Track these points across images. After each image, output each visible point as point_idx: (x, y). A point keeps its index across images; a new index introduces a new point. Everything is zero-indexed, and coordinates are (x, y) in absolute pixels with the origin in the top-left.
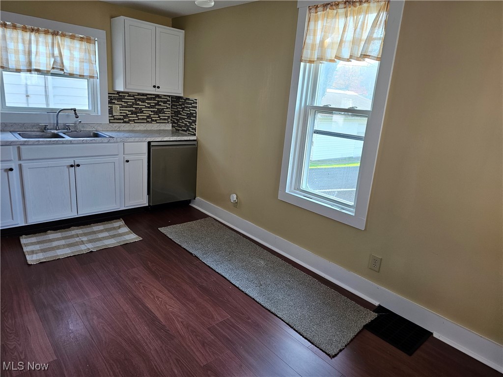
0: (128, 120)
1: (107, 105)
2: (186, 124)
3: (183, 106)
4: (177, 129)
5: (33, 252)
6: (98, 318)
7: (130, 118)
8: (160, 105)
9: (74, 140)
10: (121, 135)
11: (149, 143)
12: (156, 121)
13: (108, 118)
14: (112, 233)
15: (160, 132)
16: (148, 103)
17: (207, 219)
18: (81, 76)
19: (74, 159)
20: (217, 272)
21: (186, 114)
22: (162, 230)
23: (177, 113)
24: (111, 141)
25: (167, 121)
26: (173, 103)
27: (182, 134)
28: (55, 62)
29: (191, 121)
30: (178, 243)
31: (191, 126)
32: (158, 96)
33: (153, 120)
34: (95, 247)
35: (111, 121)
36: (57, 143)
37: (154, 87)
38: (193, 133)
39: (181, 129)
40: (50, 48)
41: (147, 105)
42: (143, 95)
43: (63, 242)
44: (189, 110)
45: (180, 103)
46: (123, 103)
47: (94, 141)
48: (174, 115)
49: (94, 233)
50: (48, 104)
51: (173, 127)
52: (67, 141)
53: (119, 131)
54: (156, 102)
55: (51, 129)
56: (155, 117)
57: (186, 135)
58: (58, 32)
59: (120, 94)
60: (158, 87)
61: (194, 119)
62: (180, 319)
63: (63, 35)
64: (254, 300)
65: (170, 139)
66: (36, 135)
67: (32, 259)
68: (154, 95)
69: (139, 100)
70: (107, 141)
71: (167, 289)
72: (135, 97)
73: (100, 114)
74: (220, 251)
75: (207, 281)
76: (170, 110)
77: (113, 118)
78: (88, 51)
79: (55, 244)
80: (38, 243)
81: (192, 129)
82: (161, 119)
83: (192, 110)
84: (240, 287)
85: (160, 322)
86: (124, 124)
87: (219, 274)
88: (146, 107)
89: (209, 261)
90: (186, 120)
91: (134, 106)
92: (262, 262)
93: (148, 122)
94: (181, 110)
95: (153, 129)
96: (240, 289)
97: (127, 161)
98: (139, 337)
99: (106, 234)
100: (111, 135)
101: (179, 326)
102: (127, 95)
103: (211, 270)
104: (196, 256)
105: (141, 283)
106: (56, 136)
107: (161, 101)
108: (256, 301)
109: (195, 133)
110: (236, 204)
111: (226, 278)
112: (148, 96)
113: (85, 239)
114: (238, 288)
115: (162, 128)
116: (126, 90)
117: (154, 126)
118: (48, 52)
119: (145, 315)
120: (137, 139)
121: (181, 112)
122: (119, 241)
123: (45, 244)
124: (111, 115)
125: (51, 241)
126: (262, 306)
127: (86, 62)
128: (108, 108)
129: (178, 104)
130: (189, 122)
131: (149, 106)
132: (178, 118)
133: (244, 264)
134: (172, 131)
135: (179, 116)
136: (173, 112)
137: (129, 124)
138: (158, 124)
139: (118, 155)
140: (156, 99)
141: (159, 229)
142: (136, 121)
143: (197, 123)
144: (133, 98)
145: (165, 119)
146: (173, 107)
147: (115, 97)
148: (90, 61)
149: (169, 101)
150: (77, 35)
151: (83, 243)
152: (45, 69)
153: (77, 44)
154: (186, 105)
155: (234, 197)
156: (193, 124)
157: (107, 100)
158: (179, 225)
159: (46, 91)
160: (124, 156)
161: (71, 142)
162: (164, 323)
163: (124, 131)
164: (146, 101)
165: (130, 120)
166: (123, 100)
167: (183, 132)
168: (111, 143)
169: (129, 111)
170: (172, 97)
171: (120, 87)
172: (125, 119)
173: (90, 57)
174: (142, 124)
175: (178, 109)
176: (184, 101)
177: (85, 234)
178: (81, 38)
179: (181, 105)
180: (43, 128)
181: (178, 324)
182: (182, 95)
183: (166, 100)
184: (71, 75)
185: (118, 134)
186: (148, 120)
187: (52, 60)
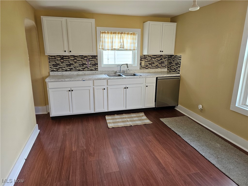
0: (147, 67)
1: (139, 61)
2: (175, 68)
3: (174, 59)
4: (170, 70)
5: (110, 123)
6: (135, 156)
7: (149, 67)
8: (162, 60)
9: (127, 77)
10: (144, 74)
11: (157, 78)
12: (160, 67)
13: (139, 67)
14: (140, 118)
15: (161, 72)
16: (157, 59)
17: (184, 117)
18: (130, 50)
19: (126, 85)
20: (191, 146)
21: (175, 63)
22: (161, 119)
23: (170, 63)
24: (141, 77)
25: (165, 67)
26: (169, 58)
27: (172, 73)
28: (121, 45)
29: (177, 66)
30: (169, 127)
31: (178, 69)
32: (161, 56)
33: (158, 67)
34: (133, 124)
35: (140, 68)
36: (120, 78)
37: (161, 51)
38: (178, 73)
39: (172, 71)
40: (120, 39)
41: (156, 60)
42: (155, 56)
43: (120, 120)
44: (177, 61)
45: (172, 58)
46: (146, 60)
47: (134, 78)
48: (169, 64)
49: (132, 117)
50: (115, 62)
51: (168, 70)
52: (124, 77)
53: (144, 73)
54: (161, 58)
55: (118, 73)
56: (160, 65)
57: (174, 74)
58: (123, 32)
59: (145, 56)
60: (162, 51)
61: (179, 65)
62: (172, 166)
63: (125, 33)
64: (214, 165)
65: (167, 76)
66: (113, 75)
67: (110, 126)
68: (160, 55)
69: (153, 58)
70: (139, 77)
71: (165, 149)
72: (151, 57)
73: (136, 66)
74: (192, 134)
75: (186, 150)
76: (167, 62)
77: (141, 67)
78: (133, 39)
79: (118, 120)
80: (112, 119)
81: (178, 70)
82: (162, 66)
83: (178, 61)
84: (205, 156)
85: (162, 165)
86: (146, 69)
87: (192, 147)
88: (156, 61)
89: (186, 139)
90: (175, 66)
91: (151, 61)
92: (219, 145)
93: (156, 68)
94: (173, 61)
95: (158, 71)
96: (205, 158)
97: (147, 86)
98: (153, 170)
99: (137, 119)
100: (140, 75)
101: (172, 170)
102: (148, 56)
103: (188, 144)
104: (179, 135)
105: (153, 144)
106: (120, 75)
107: (163, 58)
108: (215, 166)
109: (179, 72)
110: (201, 110)
111: (196, 150)
112: (157, 56)
113: (129, 120)
114: (204, 157)
115: (162, 71)
116: (148, 54)
117: (159, 70)
118: (119, 41)
119: (155, 160)
120: (152, 76)
121: (172, 62)
122: (142, 122)
123: (114, 120)
124: (141, 66)
125: (116, 119)
126: (220, 170)
127: (132, 43)
128: (140, 63)
129: (171, 59)
130: (176, 67)
131: (157, 60)
132: (171, 65)
133: (207, 144)
134: (167, 72)
135: (171, 64)
136: (168, 63)
137: (148, 69)
138: (161, 69)
139: (143, 83)
140: (161, 57)
141: (160, 119)
142: (151, 68)
143: (180, 68)
144: (150, 57)
145: (164, 66)
146: (168, 60)
147: (143, 58)
148: (134, 43)
149: (166, 57)
150: (130, 33)
151: (128, 121)
152: (117, 48)
153: (129, 36)
154: (175, 59)
155: (200, 107)
156: (178, 68)
157: (140, 59)
158: (170, 118)
159: (115, 57)
160: (146, 84)
161: (125, 78)
162: (164, 166)
163: (146, 73)
164: (156, 58)
165: (148, 68)
166: (146, 59)
167: (173, 72)
168: (141, 78)
169: (148, 63)
170: (168, 55)
171: (145, 53)
172: (146, 67)
173: (134, 41)
174: (153, 69)
175: (171, 61)
176: (174, 57)
177: (129, 118)
178: (131, 33)
179: (173, 59)
180: (115, 72)
181: (171, 168)
182: (173, 54)
183: (165, 57)
184: (126, 50)
185: (143, 74)
186: (156, 67)
187: (120, 44)
